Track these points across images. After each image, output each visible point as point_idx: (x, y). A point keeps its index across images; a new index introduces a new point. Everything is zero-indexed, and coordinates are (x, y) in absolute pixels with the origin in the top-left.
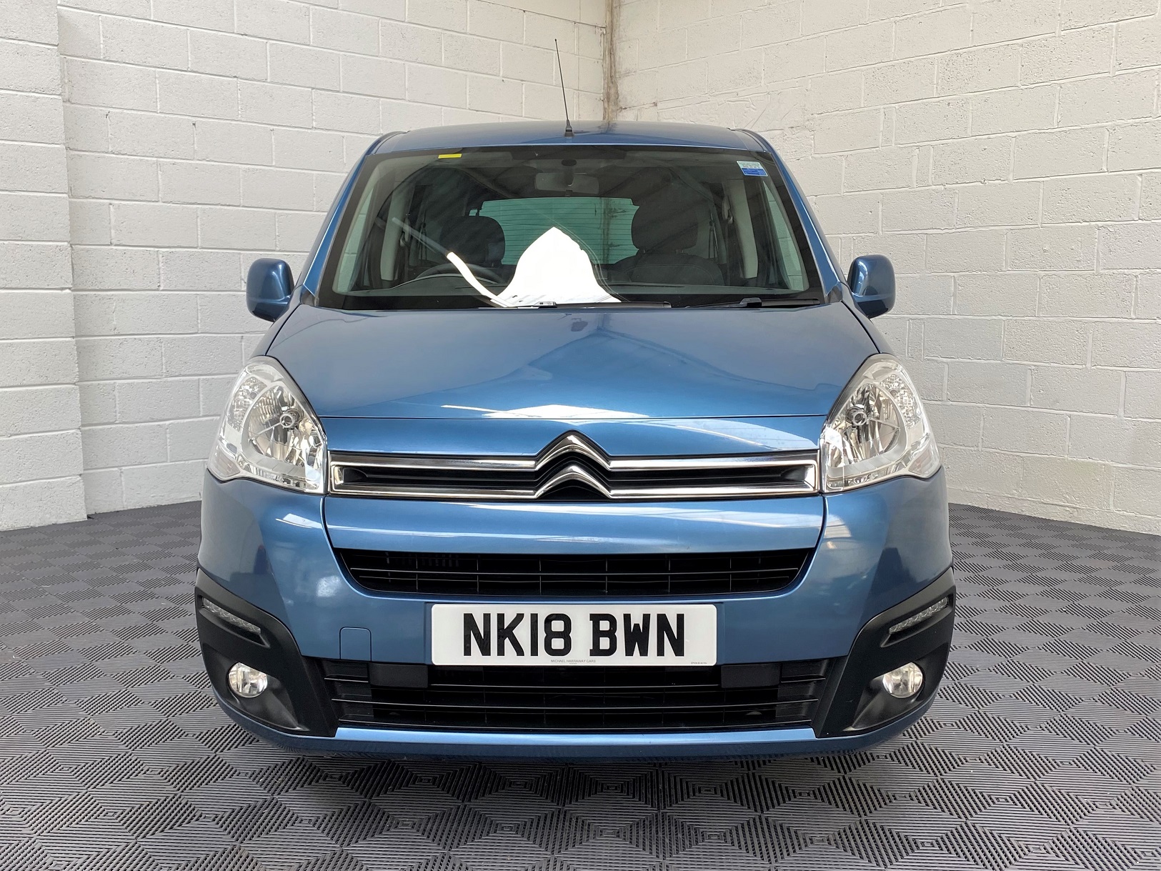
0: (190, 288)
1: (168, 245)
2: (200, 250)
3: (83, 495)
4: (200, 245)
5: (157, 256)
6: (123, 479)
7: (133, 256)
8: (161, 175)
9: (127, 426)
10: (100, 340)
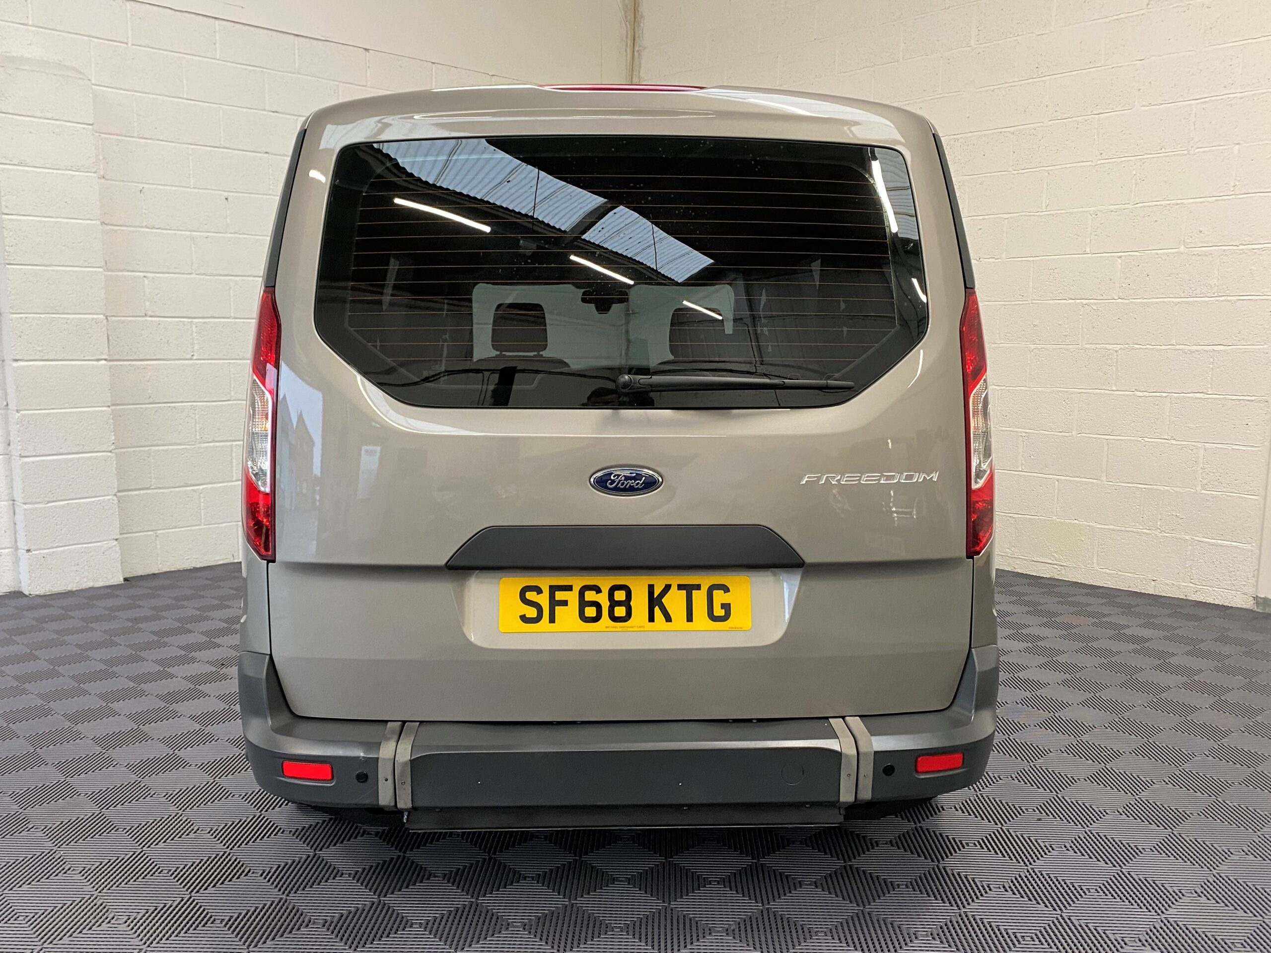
0: (223, 357)
1: (201, 316)
2: (233, 320)
3: (119, 559)
4: (233, 314)
5: (191, 327)
6: (158, 542)
7: (167, 326)
8: (195, 248)
9: (162, 491)
10: (136, 408)
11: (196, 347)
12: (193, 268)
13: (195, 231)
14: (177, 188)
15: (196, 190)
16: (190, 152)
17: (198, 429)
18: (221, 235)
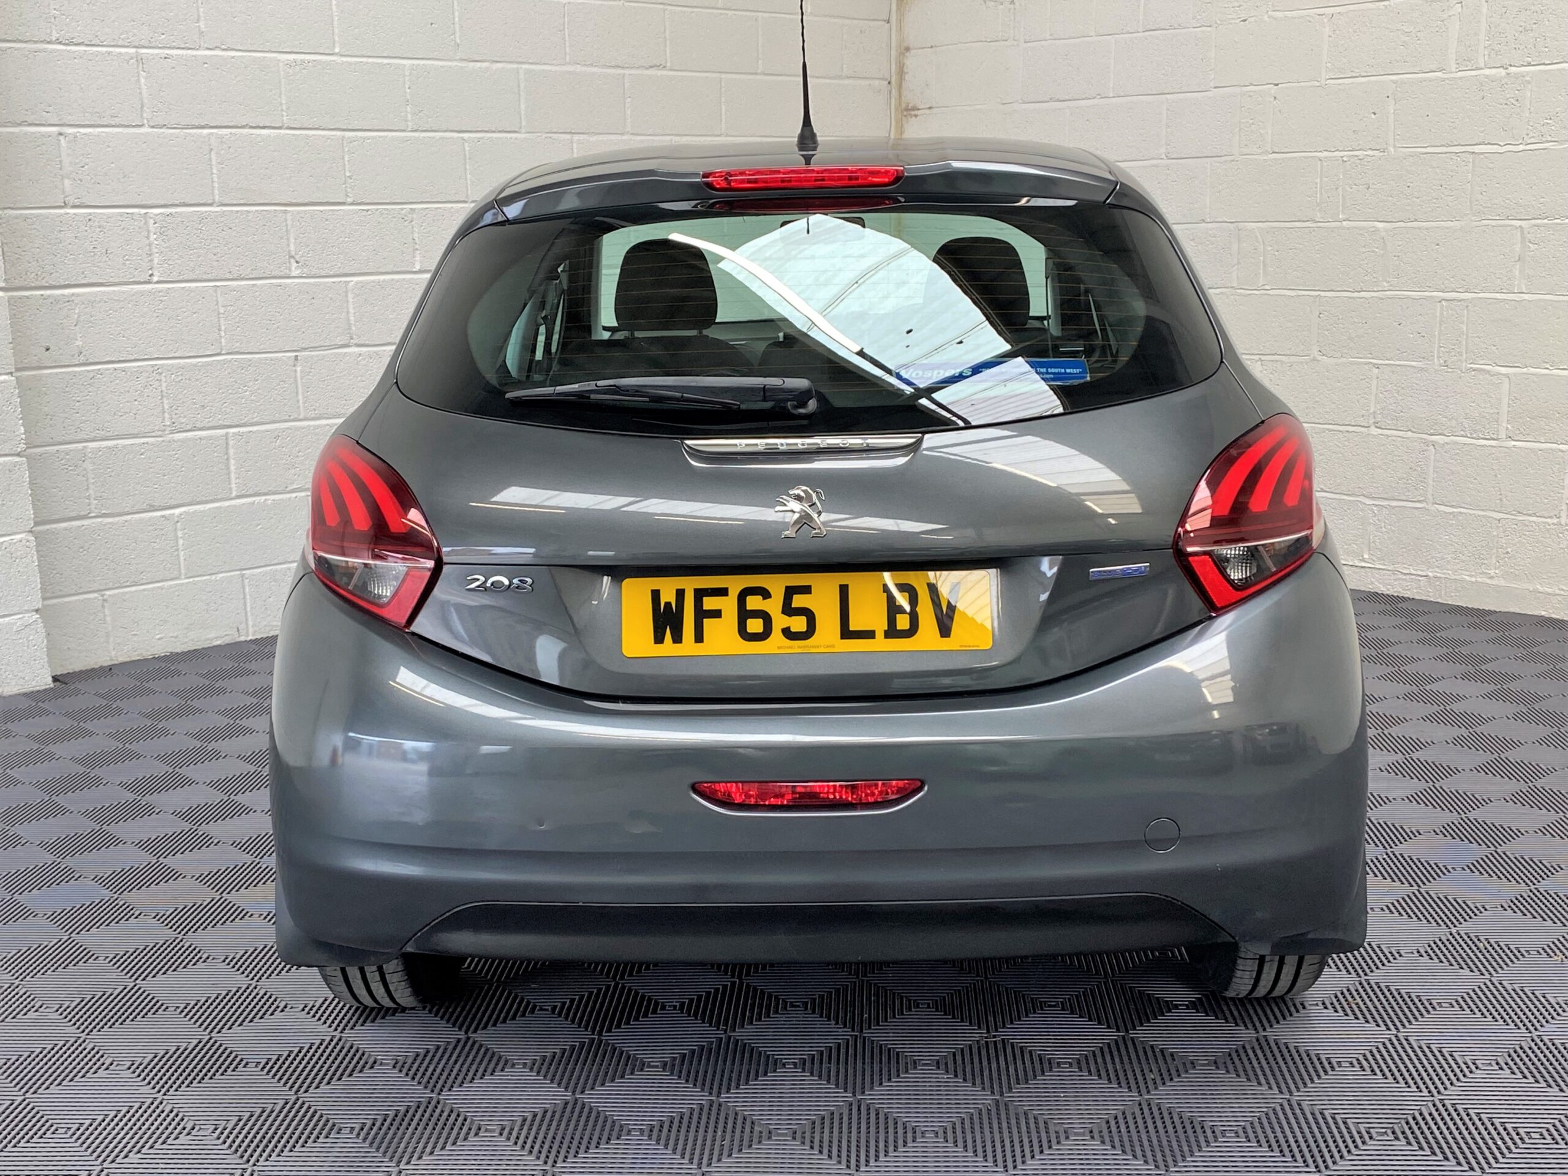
0: (205, 277)
1: (162, 203)
2: (218, 209)
3: (44, 645)
4: (217, 198)
5: (146, 223)
6: (107, 612)
7: (102, 223)
8: (146, 78)
9: (110, 520)
10: (56, 374)
11: (156, 261)
12: (145, 115)
13: (144, 47)
17: (166, 406)
18: (189, 52)
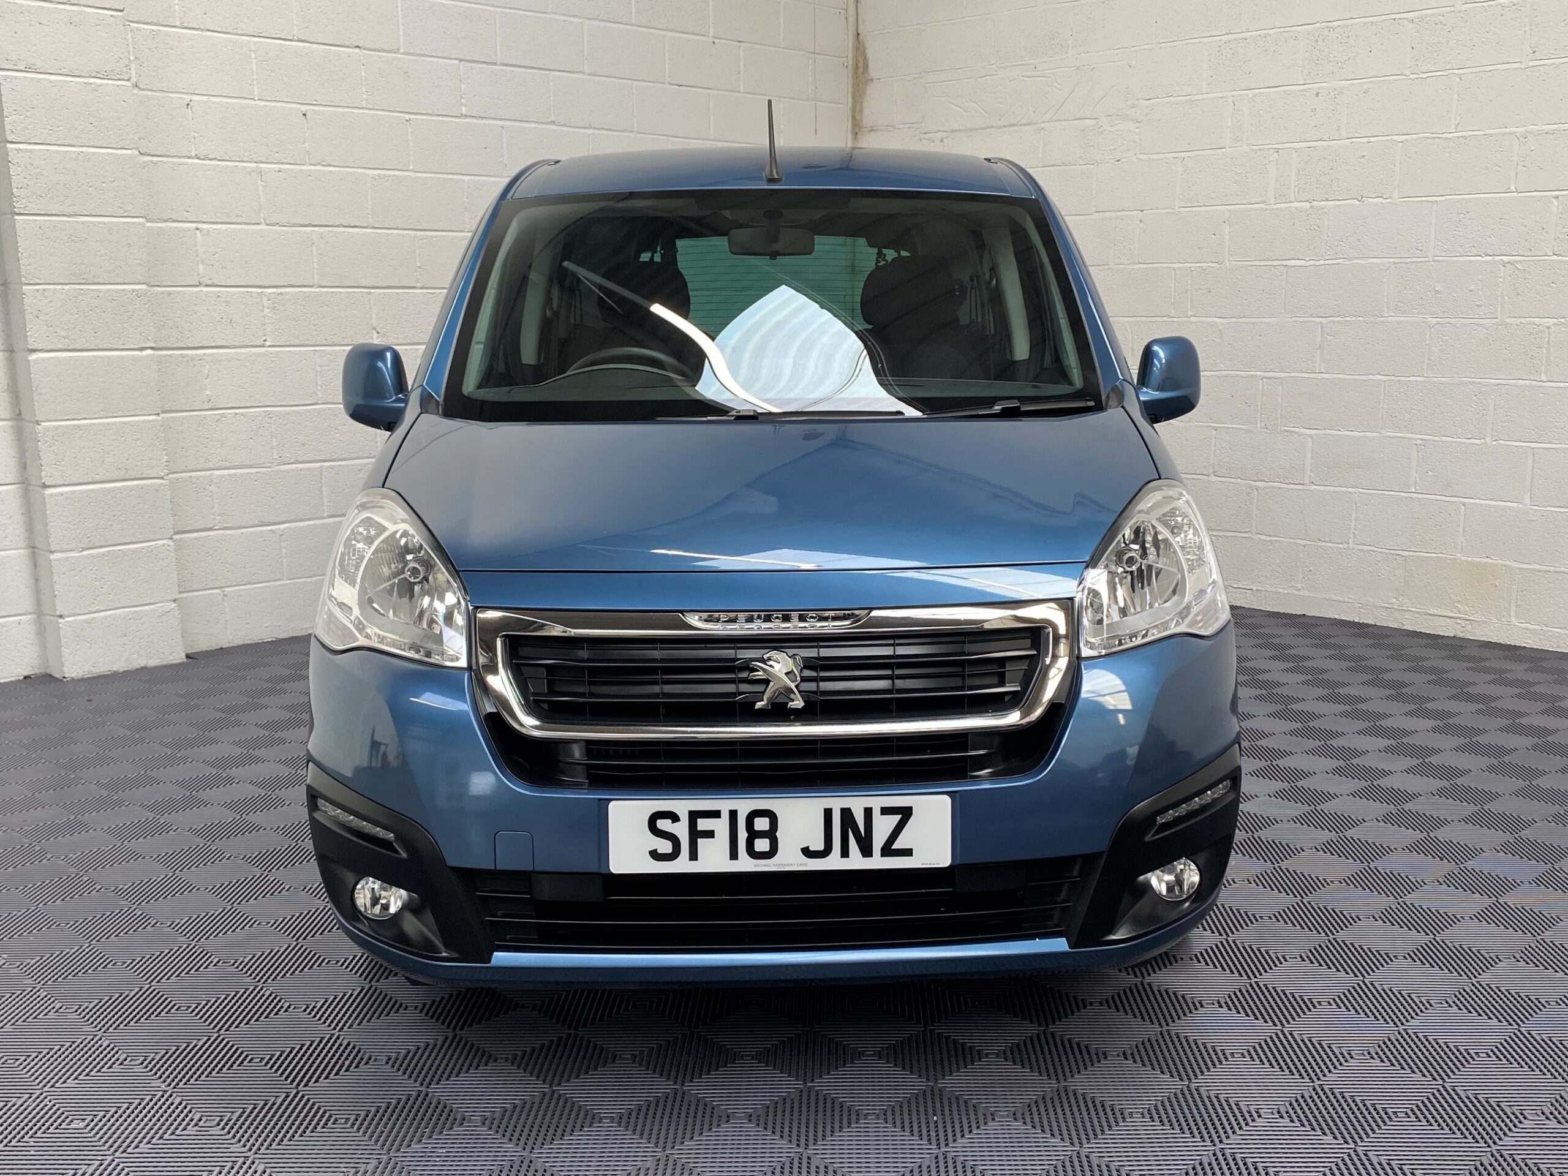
0: (307, 343)
1: (274, 284)
2: (317, 290)
3: (179, 628)
4: (316, 282)
5: (261, 300)
6: (225, 603)
7: (229, 299)
8: (263, 186)
9: (229, 532)
10: (191, 416)
11: (269, 329)
12: (262, 215)
13: (262, 162)
14: (235, 101)
15: (263, 103)
16: (253, 48)
17: (275, 444)
18: (298, 167)
